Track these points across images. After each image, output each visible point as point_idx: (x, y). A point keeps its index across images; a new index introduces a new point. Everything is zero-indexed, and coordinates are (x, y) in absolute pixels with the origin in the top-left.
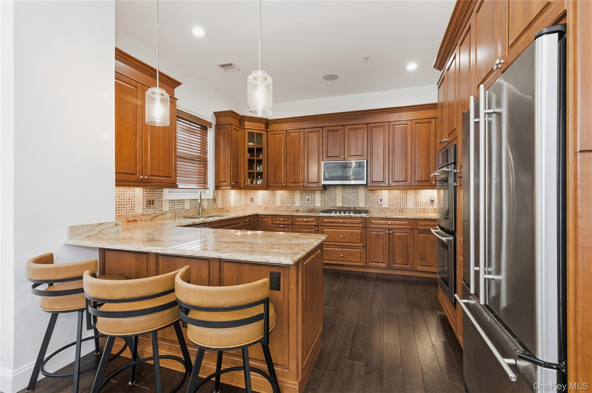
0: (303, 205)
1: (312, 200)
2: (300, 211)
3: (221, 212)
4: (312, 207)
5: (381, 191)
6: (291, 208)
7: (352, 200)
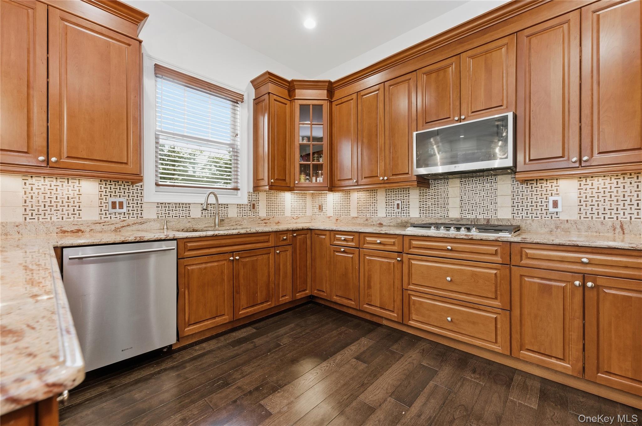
0: (390, 214)
1: (405, 206)
2: (385, 226)
3: (265, 224)
4: (404, 219)
5: (554, 184)
6: (371, 220)
7: (482, 205)
